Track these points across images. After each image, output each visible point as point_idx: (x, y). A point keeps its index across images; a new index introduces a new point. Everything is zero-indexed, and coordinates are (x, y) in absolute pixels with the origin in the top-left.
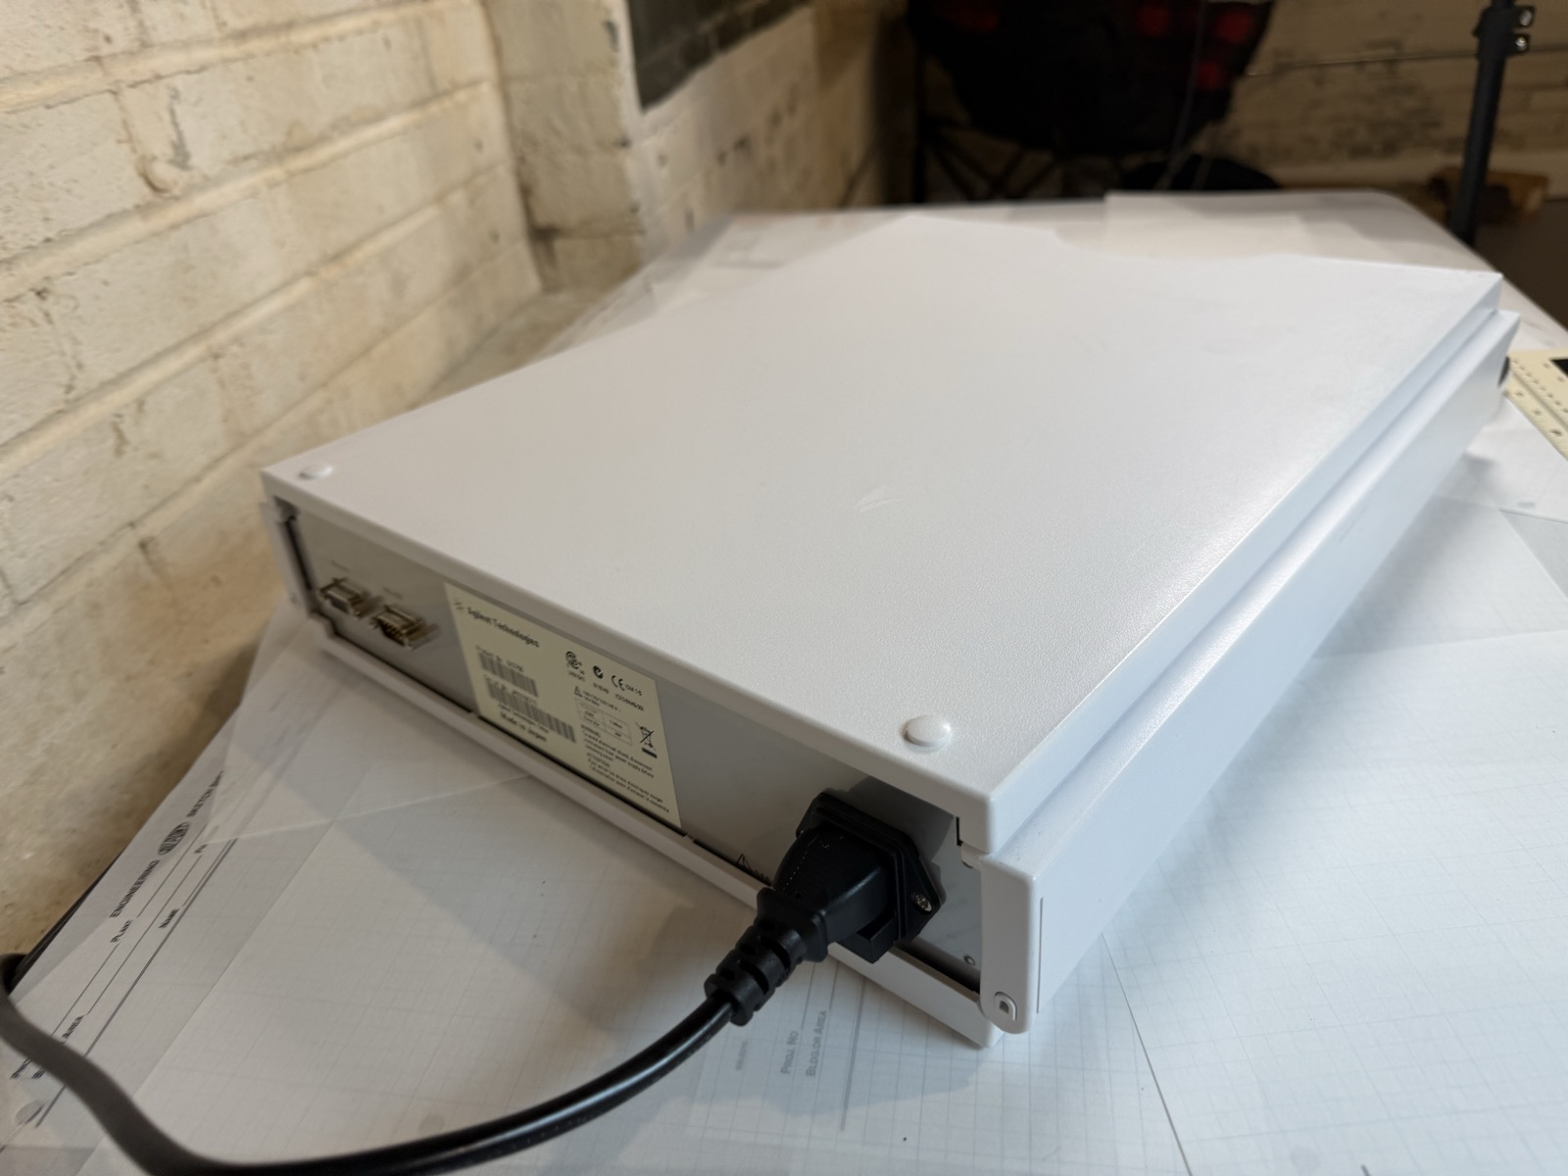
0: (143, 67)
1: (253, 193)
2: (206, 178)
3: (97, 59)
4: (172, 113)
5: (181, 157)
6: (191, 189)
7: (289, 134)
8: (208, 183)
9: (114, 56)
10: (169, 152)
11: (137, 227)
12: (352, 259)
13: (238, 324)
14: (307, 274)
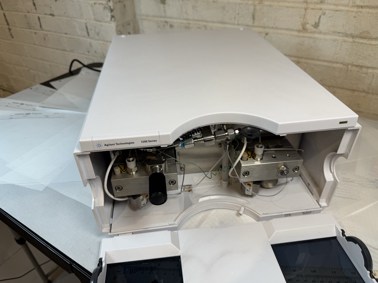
0: (318, 6)
1: (335, 41)
4: (320, 17)
5: (316, 25)
6: (314, 32)
7: (361, 33)
8: (320, 33)
9: (311, 2)
10: (313, 24)
11: (296, 33)
12: (366, 70)
13: (309, 61)
14: (341, 63)
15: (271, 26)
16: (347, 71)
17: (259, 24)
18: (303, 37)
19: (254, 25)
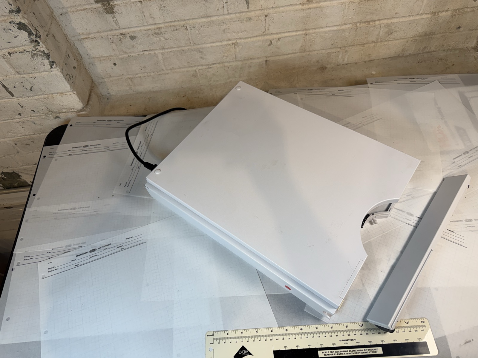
11: (300, 7)
12: (373, 23)
13: (317, 30)
14: (350, 24)
15: (271, 7)
16: (357, 29)
17: (255, 8)
18: (309, 9)
19: (250, 10)
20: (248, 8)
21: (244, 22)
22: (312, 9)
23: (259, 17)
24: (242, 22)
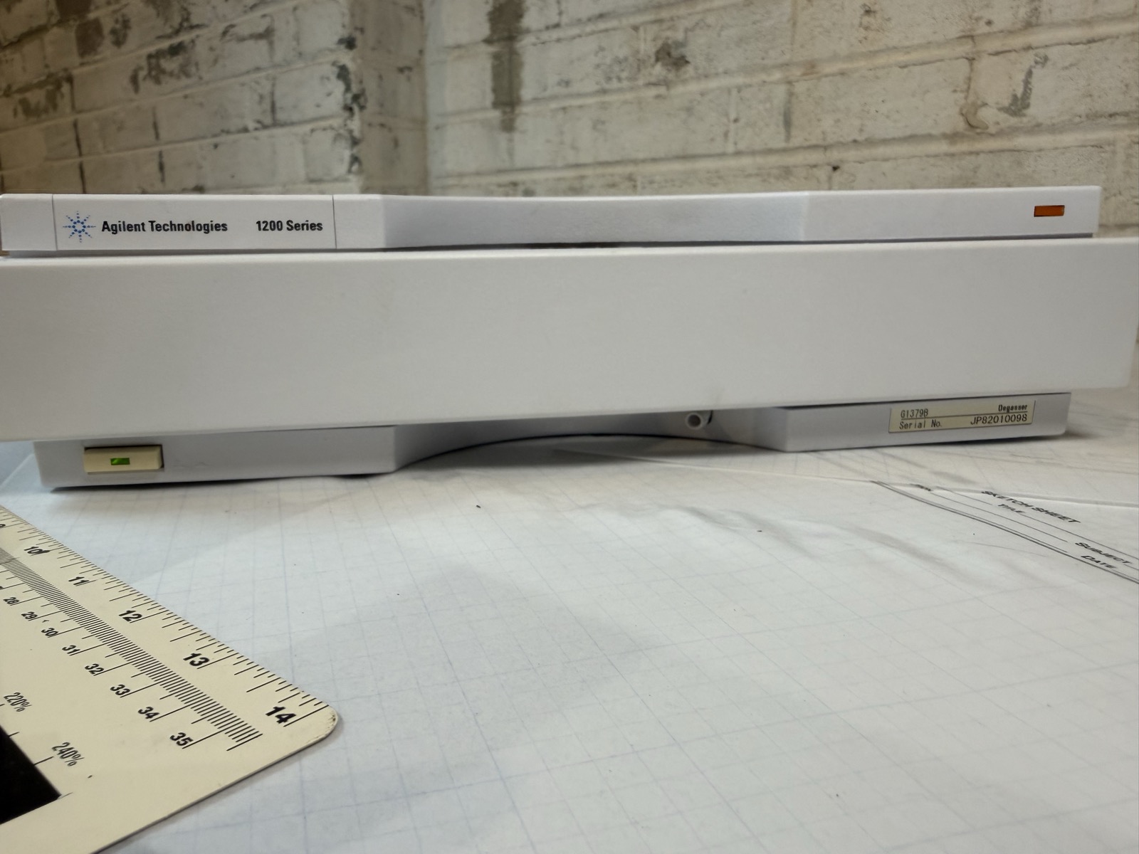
0: (1018, 41)
1: (1098, 146)
2: (1039, 125)
3: (972, 37)
4: (1030, 73)
5: (1018, 105)
6: (1013, 131)
8: (1037, 128)
9: (988, 35)
10: (1006, 102)
11: (944, 147)
15: (850, 139)
17: (806, 140)
18: (971, 153)
19: (791, 145)
20: (788, 137)
21: (772, 180)
22: (982, 155)
23: (815, 170)
24: (764, 181)
